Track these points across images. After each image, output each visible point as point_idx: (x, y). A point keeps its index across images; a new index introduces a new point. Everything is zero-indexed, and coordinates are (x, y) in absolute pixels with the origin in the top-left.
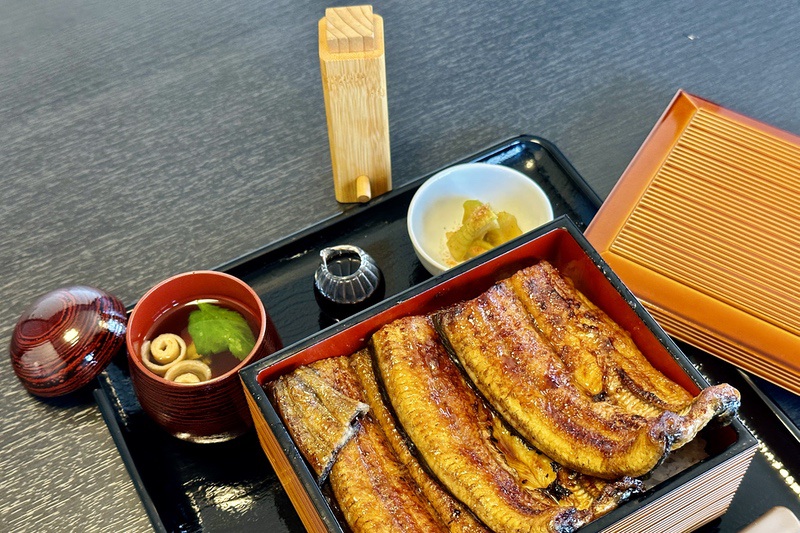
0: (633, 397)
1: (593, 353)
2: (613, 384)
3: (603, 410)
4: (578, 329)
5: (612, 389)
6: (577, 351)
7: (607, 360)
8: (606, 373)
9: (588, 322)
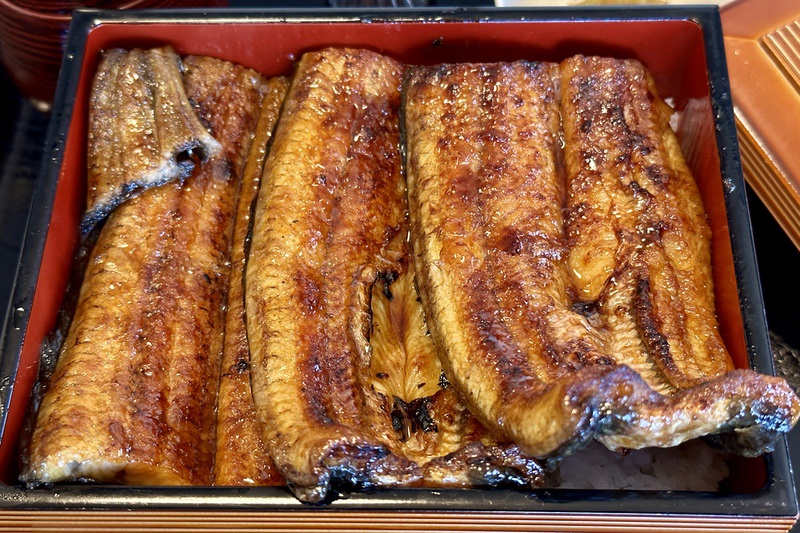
0: (634, 333)
1: (618, 233)
2: (619, 298)
3: (567, 327)
4: (620, 186)
5: (613, 303)
6: (596, 220)
7: (634, 255)
8: (617, 274)
9: (645, 182)
